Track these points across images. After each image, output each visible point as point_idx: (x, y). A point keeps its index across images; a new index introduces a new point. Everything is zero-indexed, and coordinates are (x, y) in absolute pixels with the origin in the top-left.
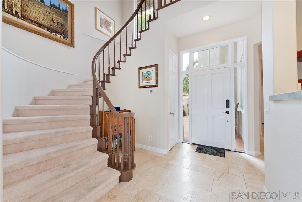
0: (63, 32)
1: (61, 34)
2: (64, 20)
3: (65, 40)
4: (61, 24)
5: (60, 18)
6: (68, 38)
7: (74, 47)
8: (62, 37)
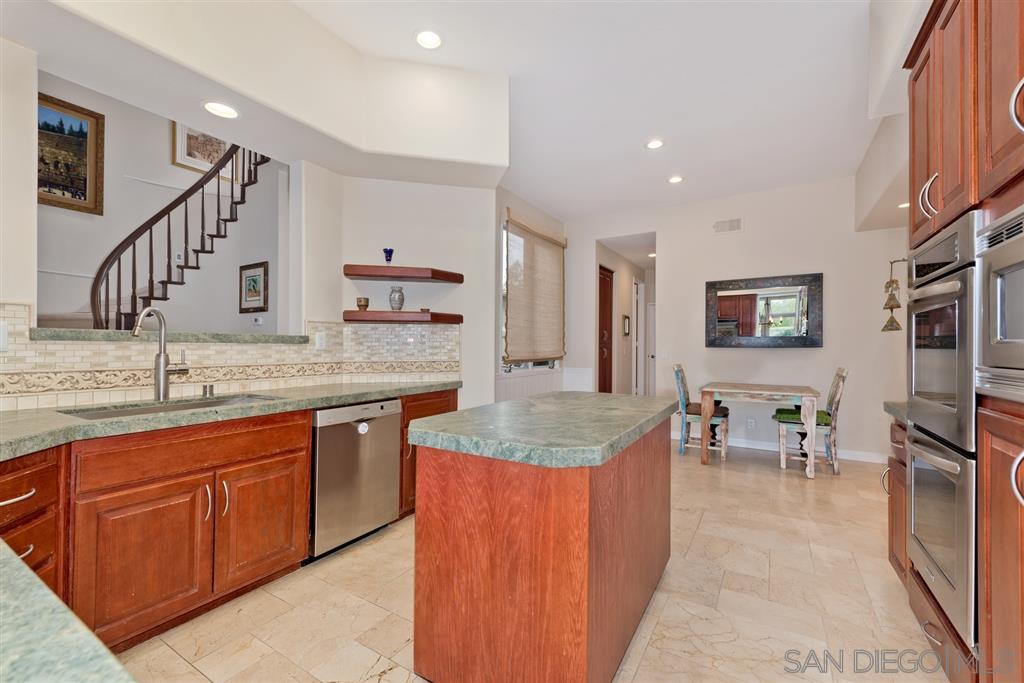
0: (72, 182)
1: (65, 188)
2: (75, 155)
3: (76, 201)
4: (67, 165)
5: (63, 152)
6: (84, 195)
7: (101, 214)
8: (68, 195)
